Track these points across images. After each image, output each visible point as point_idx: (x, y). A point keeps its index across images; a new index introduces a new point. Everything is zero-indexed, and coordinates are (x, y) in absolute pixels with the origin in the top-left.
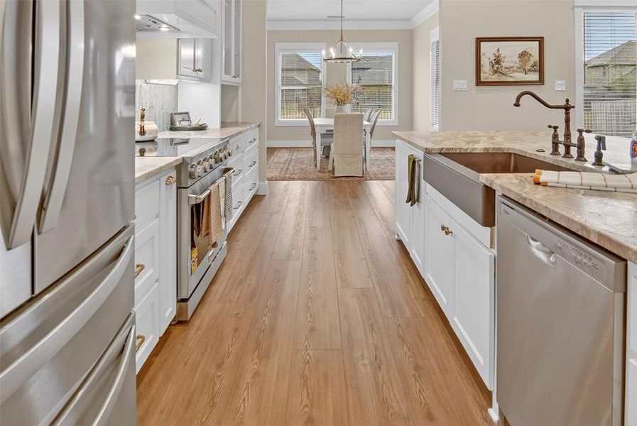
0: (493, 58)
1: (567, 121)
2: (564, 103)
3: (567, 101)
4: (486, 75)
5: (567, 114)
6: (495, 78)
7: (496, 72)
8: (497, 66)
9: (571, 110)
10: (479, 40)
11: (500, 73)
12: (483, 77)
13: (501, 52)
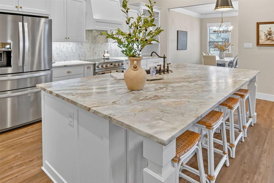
0: (266, 33)
1: (164, 62)
2: (163, 56)
3: (164, 55)
4: (262, 41)
5: (164, 59)
6: (268, 42)
7: (269, 39)
8: (269, 36)
9: (165, 59)
10: (258, 24)
11: (271, 40)
12: (261, 42)
13: (271, 29)
